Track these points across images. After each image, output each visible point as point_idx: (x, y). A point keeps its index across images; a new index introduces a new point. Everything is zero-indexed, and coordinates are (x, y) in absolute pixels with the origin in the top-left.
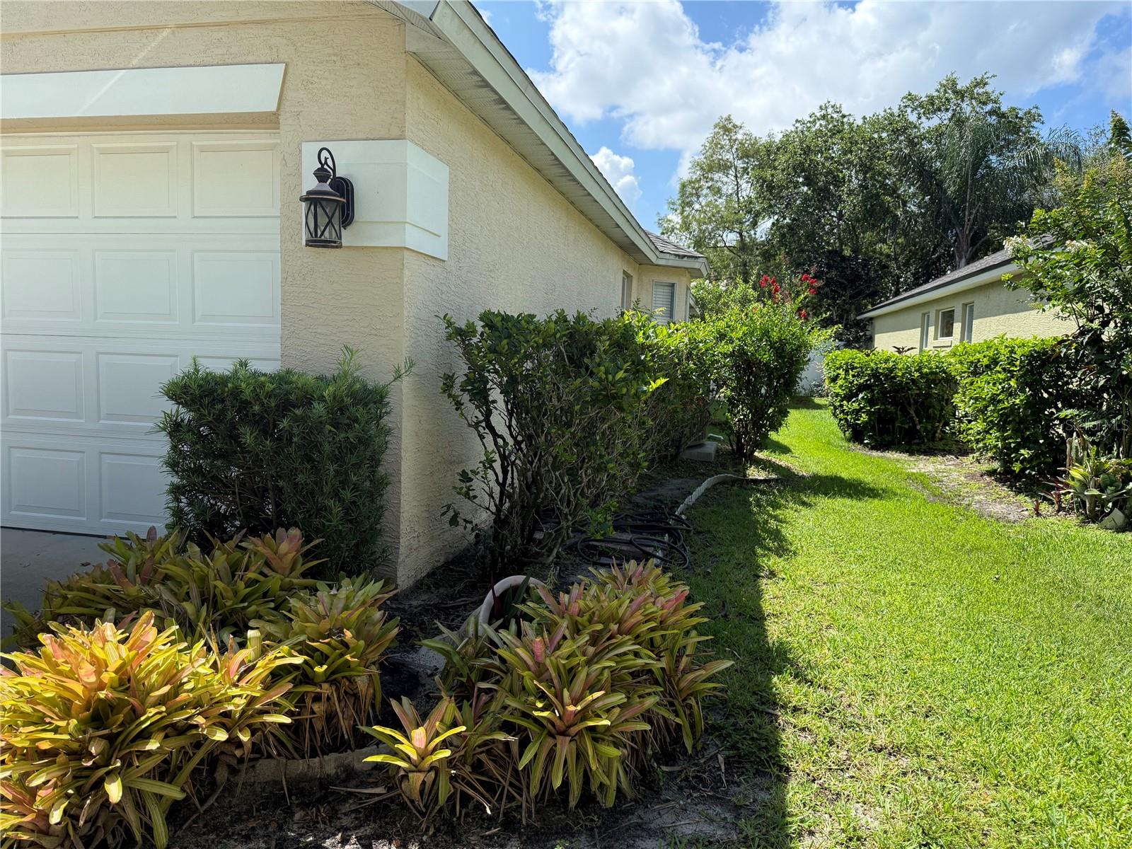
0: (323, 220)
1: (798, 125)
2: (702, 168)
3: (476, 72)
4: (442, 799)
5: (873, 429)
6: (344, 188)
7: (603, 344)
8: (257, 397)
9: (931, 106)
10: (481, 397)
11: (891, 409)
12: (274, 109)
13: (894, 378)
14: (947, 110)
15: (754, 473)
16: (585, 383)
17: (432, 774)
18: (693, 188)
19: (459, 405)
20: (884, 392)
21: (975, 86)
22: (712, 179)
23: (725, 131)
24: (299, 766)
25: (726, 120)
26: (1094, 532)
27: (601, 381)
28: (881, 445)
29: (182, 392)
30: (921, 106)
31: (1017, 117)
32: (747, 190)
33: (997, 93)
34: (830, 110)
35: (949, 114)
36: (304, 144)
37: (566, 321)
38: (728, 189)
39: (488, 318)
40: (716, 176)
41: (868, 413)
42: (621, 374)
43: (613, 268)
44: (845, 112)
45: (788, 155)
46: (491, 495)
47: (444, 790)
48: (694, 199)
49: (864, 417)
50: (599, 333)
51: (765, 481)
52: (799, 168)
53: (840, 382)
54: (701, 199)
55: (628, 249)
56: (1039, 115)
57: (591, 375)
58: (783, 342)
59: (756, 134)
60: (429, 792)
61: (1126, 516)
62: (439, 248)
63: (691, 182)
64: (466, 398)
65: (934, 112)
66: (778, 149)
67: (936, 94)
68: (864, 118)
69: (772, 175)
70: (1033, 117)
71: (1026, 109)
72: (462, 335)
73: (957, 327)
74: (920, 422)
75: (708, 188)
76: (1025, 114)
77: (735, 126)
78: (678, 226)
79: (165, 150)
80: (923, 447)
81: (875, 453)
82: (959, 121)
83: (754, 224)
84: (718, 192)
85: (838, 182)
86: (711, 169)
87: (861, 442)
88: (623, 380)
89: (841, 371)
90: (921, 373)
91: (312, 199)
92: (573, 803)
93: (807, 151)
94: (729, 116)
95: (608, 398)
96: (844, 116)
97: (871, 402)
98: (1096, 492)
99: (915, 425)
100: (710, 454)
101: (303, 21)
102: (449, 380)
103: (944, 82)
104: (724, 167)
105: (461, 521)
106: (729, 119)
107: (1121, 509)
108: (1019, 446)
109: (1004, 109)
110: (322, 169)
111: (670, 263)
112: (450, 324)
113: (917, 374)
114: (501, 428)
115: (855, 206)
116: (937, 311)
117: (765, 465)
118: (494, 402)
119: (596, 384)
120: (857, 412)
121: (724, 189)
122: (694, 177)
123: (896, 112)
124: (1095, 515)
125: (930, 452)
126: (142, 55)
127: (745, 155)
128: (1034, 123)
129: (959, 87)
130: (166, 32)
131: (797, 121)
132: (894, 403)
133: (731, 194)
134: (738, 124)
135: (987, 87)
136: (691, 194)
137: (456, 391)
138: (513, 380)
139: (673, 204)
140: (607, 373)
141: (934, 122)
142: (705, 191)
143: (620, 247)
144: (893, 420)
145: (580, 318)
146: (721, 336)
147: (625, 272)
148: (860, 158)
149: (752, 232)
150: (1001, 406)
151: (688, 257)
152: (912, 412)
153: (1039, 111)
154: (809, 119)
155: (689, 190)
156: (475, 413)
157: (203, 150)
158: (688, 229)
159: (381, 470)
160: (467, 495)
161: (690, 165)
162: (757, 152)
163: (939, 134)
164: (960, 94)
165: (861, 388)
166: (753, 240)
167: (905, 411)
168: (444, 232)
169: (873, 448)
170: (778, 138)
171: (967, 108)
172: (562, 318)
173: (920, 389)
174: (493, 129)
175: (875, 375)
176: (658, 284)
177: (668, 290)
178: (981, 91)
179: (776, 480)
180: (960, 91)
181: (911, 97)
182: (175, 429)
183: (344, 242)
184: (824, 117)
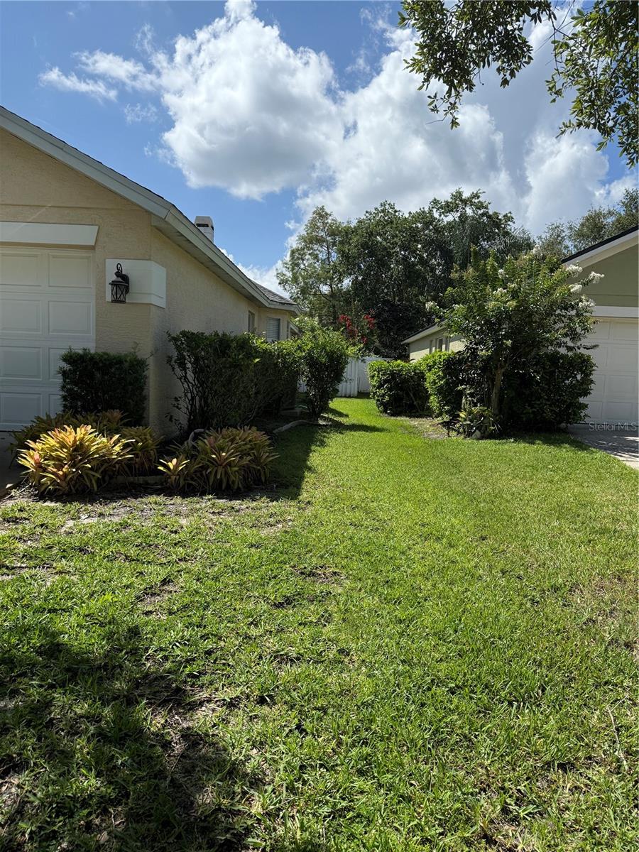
0: (119, 292)
1: (367, 215)
2: (305, 241)
3: (178, 232)
4: (181, 485)
5: (392, 405)
6: (125, 279)
7: (234, 344)
8: (101, 360)
9: (448, 208)
10: (182, 365)
11: (400, 393)
12: (93, 244)
13: (401, 375)
14: (457, 211)
15: (321, 422)
16: (227, 360)
17: (178, 477)
18: (299, 254)
19: (173, 369)
20: (397, 384)
21: (473, 198)
22: (312, 249)
23: (320, 217)
24: (131, 479)
25: (321, 209)
26: (469, 440)
27: (233, 359)
28: (395, 414)
29: (70, 358)
30: (441, 207)
31: (498, 218)
32: (335, 256)
33: (487, 202)
34: (387, 207)
35: (459, 214)
36: (107, 260)
37: (218, 335)
38: (322, 256)
39: (184, 334)
40: (315, 247)
41: (389, 396)
42: (241, 356)
43: (243, 309)
44: (397, 208)
45: (358, 237)
46: (188, 409)
47: (182, 482)
48: (300, 261)
49: (387, 398)
50: (232, 341)
51: (324, 425)
52: (365, 246)
53: (375, 378)
54: (305, 262)
55: (251, 299)
56: (512, 218)
57: (229, 357)
58: (333, 352)
59: (339, 220)
60: (178, 482)
61: (482, 433)
62: (162, 303)
63: (298, 250)
64: (176, 367)
65: (449, 211)
66: (353, 232)
67: (450, 200)
68: (410, 213)
69: (349, 250)
70: (508, 218)
71: (504, 214)
72: (175, 339)
73: (444, 346)
74: (416, 400)
75: (310, 254)
76: (504, 216)
77: (327, 214)
78: (290, 279)
79: (36, 256)
80: (417, 414)
81: (392, 418)
82: (463, 218)
83: (341, 281)
84: (316, 257)
85: (390, 255)
86: (311, 242)
87: (386, 413)
88: (243, 359)
89: (375, 372)
90: (415, 373)
91: (114, 284)
92: (223, 488)
93: (371, 234)
94: (323, 206)
95: (236, 366)
96: (396, 211)
97: (390, 389)
98: (469, 423)
99: (413, 402)
100: (296, 413)
101: (106, 209)
102: (170, 359)
103: (454, 193)
104: (320, 241)
105: (174, 421)
106: (322, 209)
107: (480, 431)
108: (444, 406)
109: (491, 212)
110: (118, 272)
111: (277, 307)
112: (169, 335)
113: (413, 374)
114: (191, 379)
115: (399, 272)
116: (437, 339)
117: (324, 419)
118: (188, 368)
119: (231, 360)
120: (383, 395)
121: (320, 256)
122: (300, 246)
123: (426, 209)
124: (469, 435)
125: (420, 416)
126: (34, 217)
127: (332, 233)
128: (509, 223)
129: (463, 197)
130: (44, 209)
131: (367, 212)
132: (401, 389)
133: (325, 260)
134: (329, 212)
135: (480, 199)
136: (298, 258)
137: (173, 363)
138: (197, 359)
139: (286, 264)
140: (235, 355)
141: (450, 218)
142: (307, 257)
143: (247, 298)
144: (402, 399)
145: (224, 335)
146: (299, 348)
147: (250, 312)
148: (402, 242)
149: (339, 285)
150: (437, 385)
151: (287, 304)
152: (412, 395)
153: (512, 215)
154: (374, 211)
155: (297, 255)
156: (179, 372)
157: (54, 257)
158: (296, 282)
159: (144, 393)
160: (177, 407)
161: (297, 238)
162: (340, 232)
163: (451, 226)
164: (465, 202)
165: (386, 381)
166: (340, 290)
167: (408, 395)
168: (164, 296)
169: (392, 415)
170: (354, 224)
171: (469, 211)
172: (216, 334)
173: (414, 382)
174: (183, 248)
175: (392, 374)
176: (270, 319)
177: (276, 323)
178: (476, 201)
179: (331, 425)
180: (465, 200)
181: (435, 202)
182: (64, 374)
183: (127, 301)
184: (383, 211)
